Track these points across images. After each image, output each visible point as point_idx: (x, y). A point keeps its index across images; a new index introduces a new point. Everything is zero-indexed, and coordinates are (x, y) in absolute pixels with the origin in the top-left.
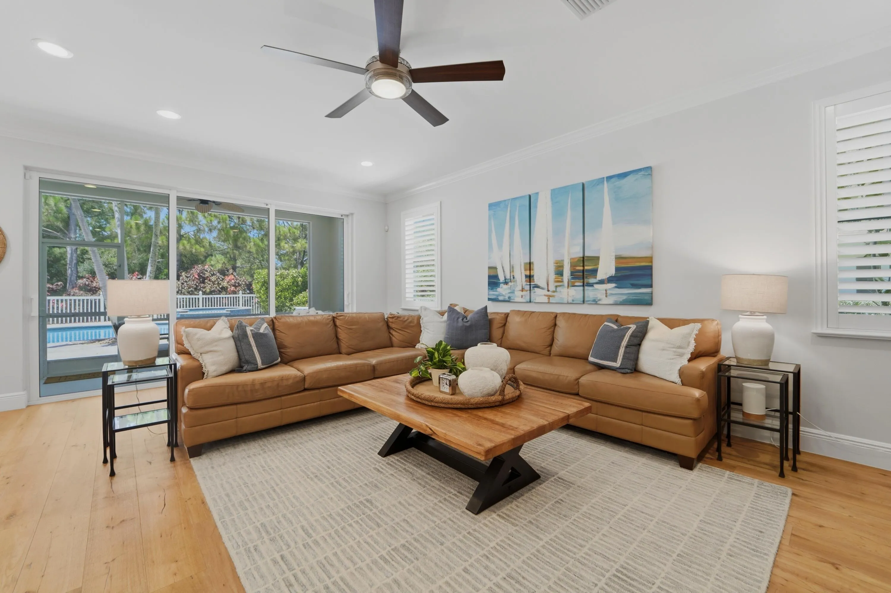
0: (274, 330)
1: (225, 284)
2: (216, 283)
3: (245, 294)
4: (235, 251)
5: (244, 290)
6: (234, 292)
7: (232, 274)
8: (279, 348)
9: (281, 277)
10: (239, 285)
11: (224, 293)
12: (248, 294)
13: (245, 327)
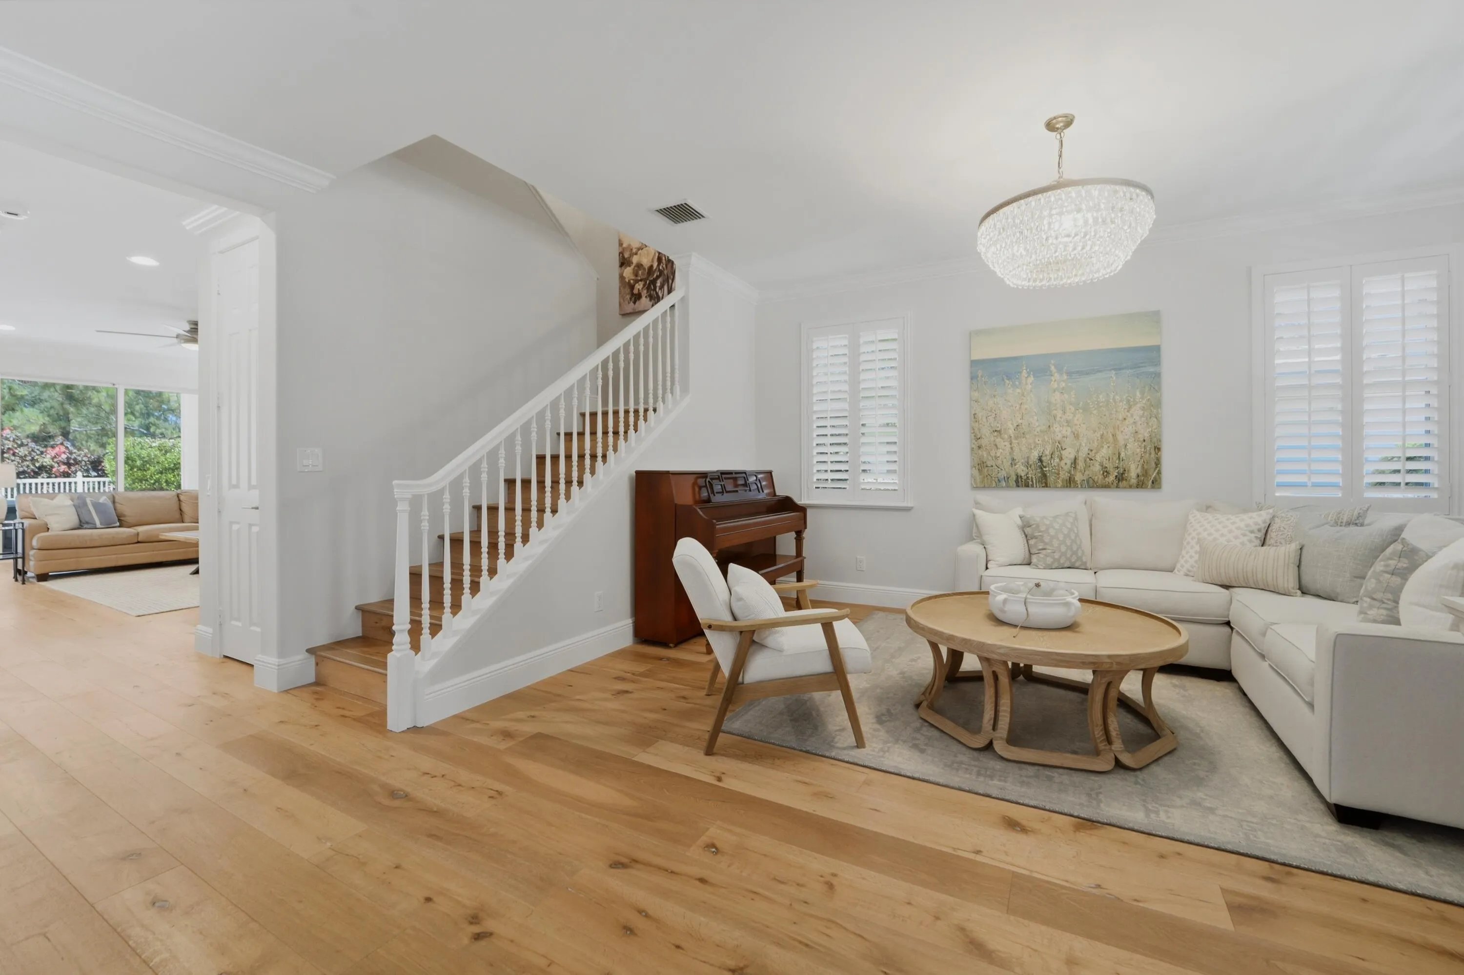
0: (114, 502)
1: (47, 460)
2: (29, 458)
3: (88, 476)
4: (67, 406)
5: (87, 471)
6: (66, 475)
7: (62, 444)
8: (118, 516)
9: (161, 450)
10: (77, 462)
11: (45, 475)
12: (95, 477)
13: (86, 497)
